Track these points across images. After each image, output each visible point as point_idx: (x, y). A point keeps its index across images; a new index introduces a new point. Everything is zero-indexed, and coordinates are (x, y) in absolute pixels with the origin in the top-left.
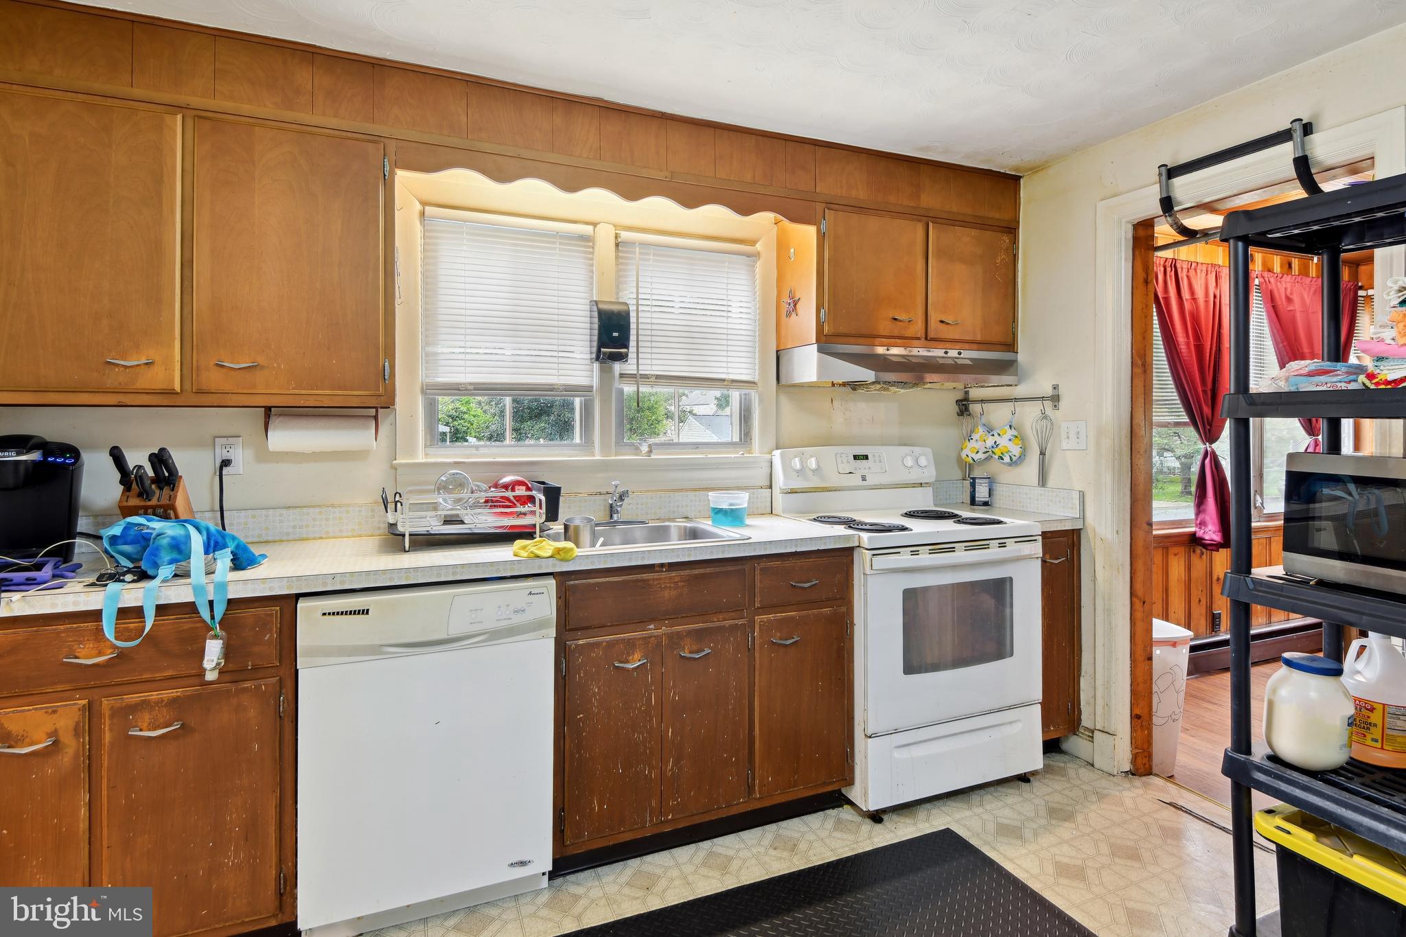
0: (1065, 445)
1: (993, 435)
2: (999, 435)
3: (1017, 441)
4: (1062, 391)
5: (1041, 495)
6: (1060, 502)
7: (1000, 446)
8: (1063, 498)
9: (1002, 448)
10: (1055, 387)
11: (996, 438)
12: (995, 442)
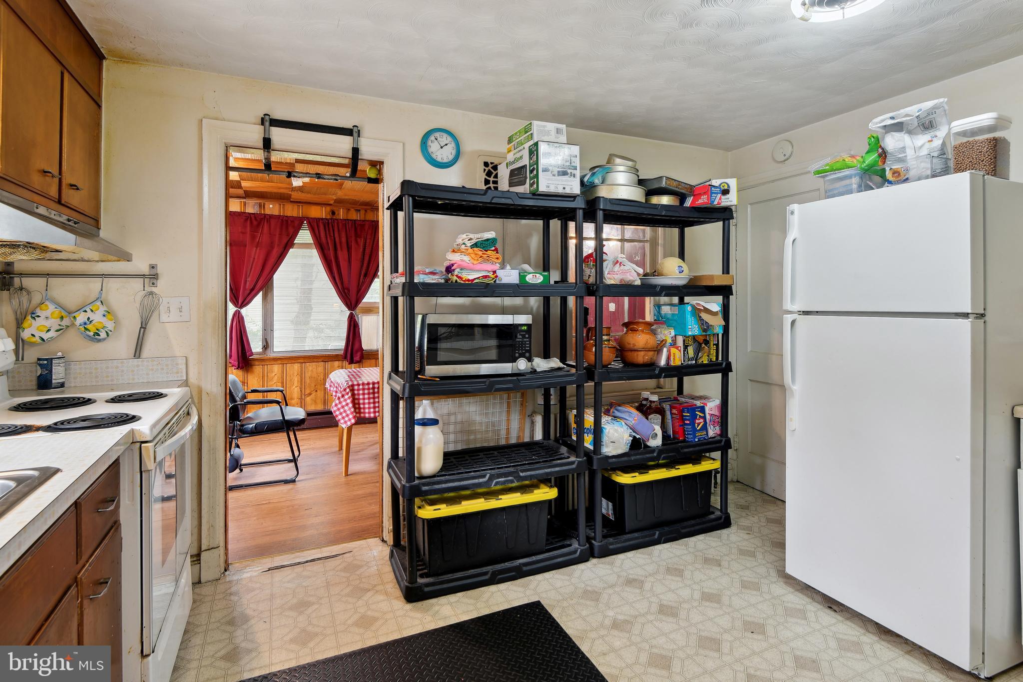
0: (164, 318)
1: (85, 311)
2: (92, 311)
3: (109, 316)
4: (159, 270)
5: (138, 366)
6: (162, 369)
7: (94, 322)
8: (167, 365)
9: (96, 324)
10: (153, 267)
11: (89, 314)
12: (88, 319)
